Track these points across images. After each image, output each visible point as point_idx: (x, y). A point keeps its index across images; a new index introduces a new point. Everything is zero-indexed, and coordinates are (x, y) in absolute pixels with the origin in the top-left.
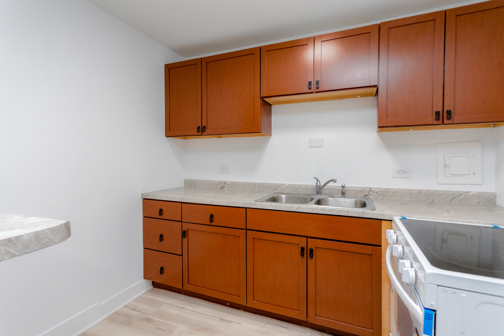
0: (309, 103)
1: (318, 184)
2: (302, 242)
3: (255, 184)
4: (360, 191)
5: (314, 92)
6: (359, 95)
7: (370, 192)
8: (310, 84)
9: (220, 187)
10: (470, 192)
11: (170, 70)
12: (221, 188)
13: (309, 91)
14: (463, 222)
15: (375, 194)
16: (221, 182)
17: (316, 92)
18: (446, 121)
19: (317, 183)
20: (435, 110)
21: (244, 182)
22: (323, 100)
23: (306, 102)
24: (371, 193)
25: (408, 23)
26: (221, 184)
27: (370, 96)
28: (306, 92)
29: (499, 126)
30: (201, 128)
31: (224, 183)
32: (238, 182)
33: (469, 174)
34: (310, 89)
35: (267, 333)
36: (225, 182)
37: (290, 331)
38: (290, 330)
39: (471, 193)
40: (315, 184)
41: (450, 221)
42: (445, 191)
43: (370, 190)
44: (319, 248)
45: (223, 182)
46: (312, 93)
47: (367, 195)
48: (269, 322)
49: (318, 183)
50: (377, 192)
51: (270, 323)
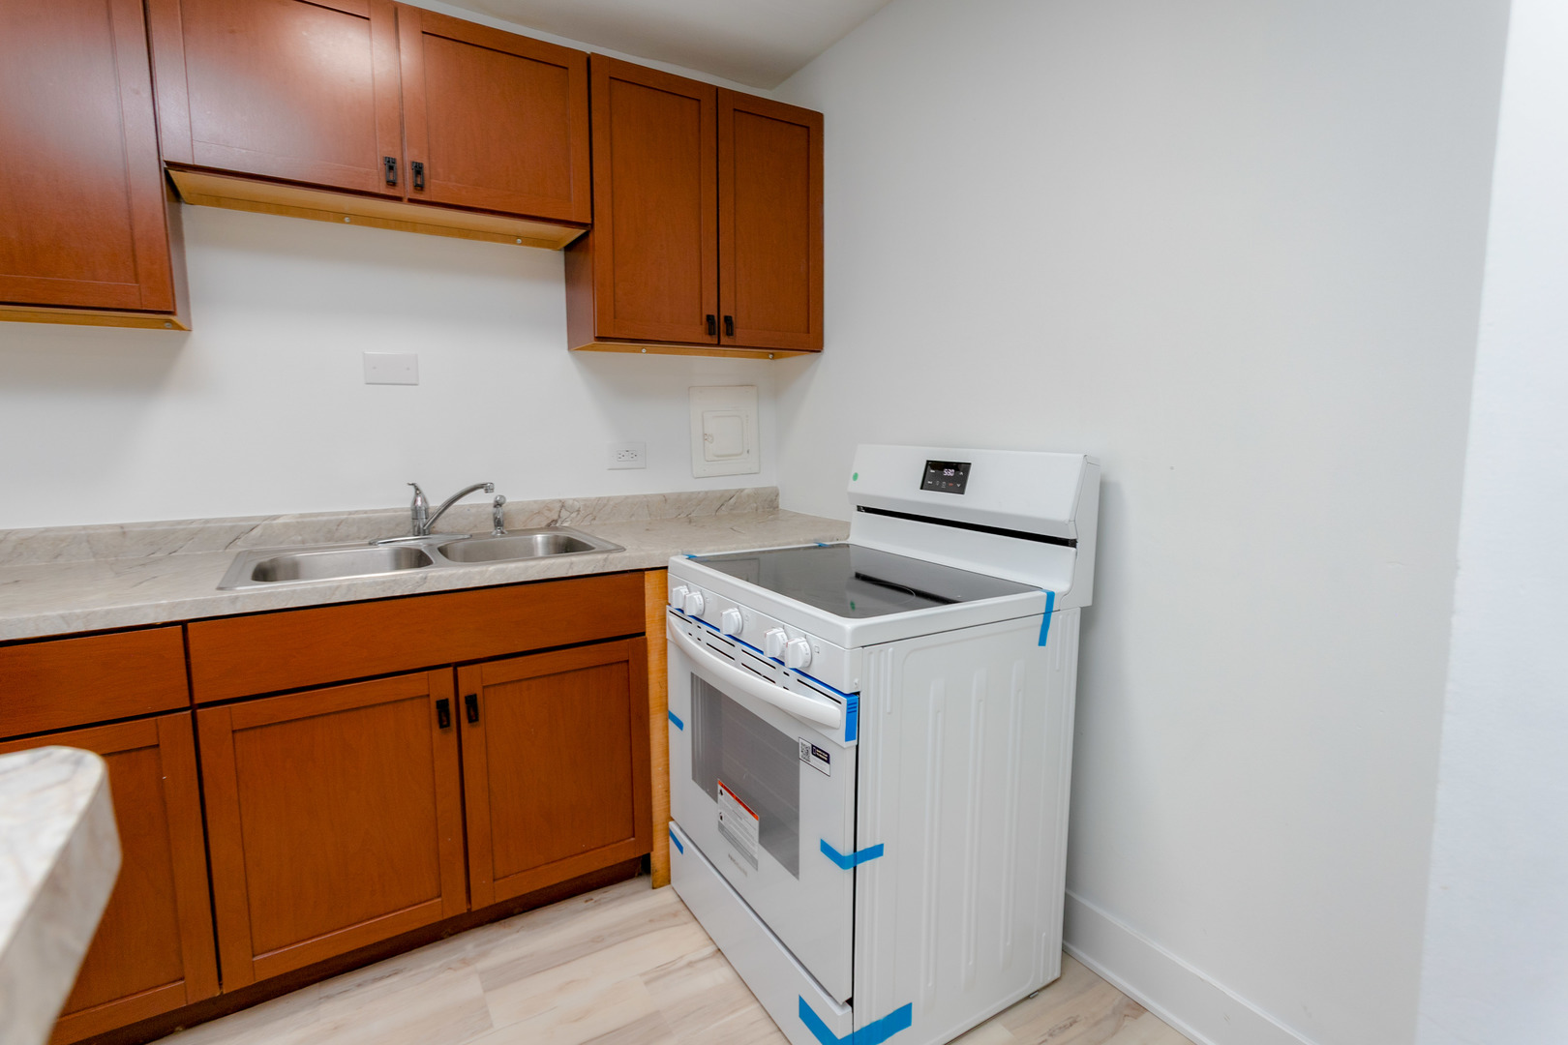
0: (353, 226)
1: (419, 503)
2: (441, 685)
4: (539, 513)
5: (406, 200)
6: (518, 237)
7: (563, 511)
8: (391, 168)
10: (744, 490)
13: (383, 190)
14: (779, 545)
15: (574, 515)
17: (412, 201)
18: (724, 340)
19: (415, 501)
20: (706, 312)
22: (407, 230)
23: (342, 221)
24: (564, 514)
25: (650, 83)
27: (549, 247)
28: (376, 191)
29: (781, 357)
33: (741, 454)
34: (392, 184)
35: (336, 1028)
37: (412, 973)
38: (411, 970)
39: (746, 491)
40: (409, 505)
41: (760, 547)
42: (707, 493)
43: (563, 505)
44: (495, 685)
46: (398, 199)
47: (556, 521)
48: (322, 996)
49: (419, 499)
50: (578, 511)
51: (328, 997)
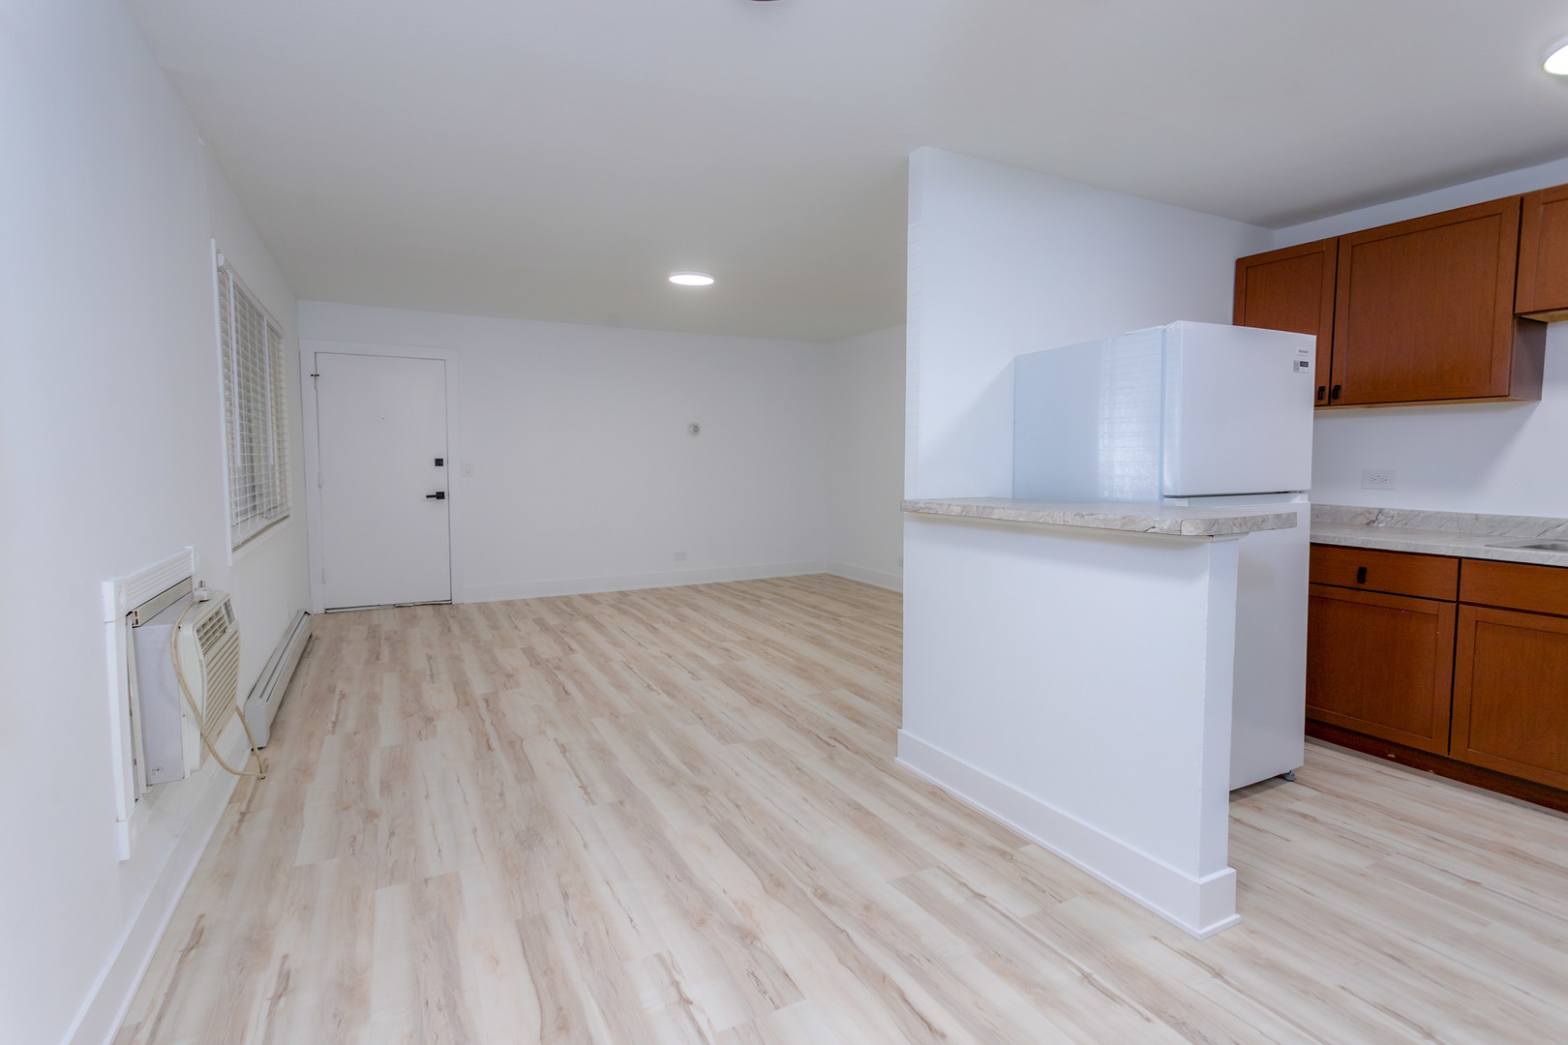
3: (1477, 517)
9: (1366, 522)
11: (1249, 270)
12: (1368, 523)
16: (1369, 511)
21: (1439, 513)
26: (1367, 515)
30: (1327, 390)
31: (1376, 512)
32: (1420, 512)
36: (1381, 511)
45: (1373, 509)
